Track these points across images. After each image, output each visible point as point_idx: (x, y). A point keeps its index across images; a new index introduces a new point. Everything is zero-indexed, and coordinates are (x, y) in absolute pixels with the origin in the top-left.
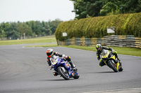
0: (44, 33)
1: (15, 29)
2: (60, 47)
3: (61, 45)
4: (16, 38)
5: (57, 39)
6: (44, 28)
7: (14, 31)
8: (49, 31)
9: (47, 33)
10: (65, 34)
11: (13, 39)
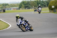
0: (43, 6)
1: (29, 4)
2: (51, 13)
3: (51, 12)
4: (29, 8)
5: (49, 9)
6: (43, 4)
7: (28, 5)
8: (46, 5)
9: (45, 6)
10: (53, 7)
11: (28, 9)
